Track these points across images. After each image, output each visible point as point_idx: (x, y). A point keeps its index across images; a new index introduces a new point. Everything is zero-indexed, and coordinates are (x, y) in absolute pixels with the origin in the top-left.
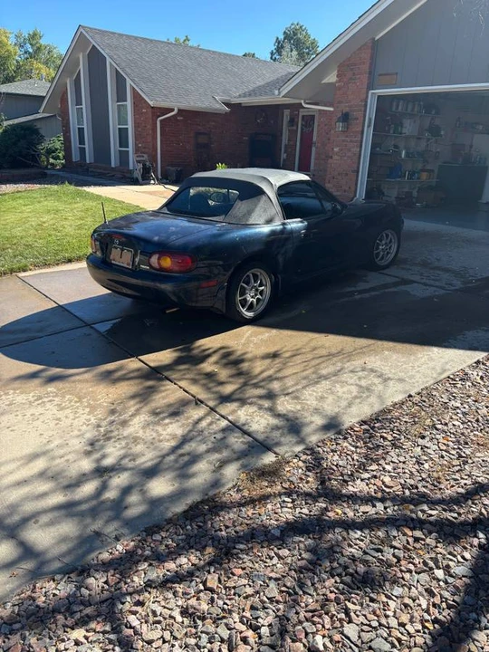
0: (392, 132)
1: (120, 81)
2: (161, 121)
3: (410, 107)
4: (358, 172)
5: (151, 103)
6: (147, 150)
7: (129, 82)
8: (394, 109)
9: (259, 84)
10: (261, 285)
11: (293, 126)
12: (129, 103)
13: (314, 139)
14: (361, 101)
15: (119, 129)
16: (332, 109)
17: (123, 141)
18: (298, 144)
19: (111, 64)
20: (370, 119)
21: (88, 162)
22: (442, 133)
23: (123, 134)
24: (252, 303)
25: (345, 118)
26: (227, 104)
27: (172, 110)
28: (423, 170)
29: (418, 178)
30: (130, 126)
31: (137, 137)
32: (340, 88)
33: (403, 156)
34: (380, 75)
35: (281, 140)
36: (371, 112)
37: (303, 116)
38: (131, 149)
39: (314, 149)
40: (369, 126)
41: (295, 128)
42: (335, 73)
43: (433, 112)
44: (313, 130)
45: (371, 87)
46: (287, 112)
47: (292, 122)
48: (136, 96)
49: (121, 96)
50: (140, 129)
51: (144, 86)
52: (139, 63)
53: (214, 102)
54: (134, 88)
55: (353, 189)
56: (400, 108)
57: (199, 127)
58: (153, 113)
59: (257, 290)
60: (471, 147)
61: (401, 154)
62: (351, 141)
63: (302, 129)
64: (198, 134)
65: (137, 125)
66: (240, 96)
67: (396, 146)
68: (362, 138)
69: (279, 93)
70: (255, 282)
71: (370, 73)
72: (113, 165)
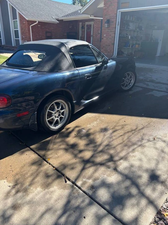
0: (126, 28)
1: (14, 10)
2: (32, 27)
3: (131, 18)
4: (114, 44)
5: (27, 19)
6: (27, 39)
7: (17, 11)
8: (126, 19)
9: (69, 13)
10: (62, 109)
11: (83, 29)
12: (18, 20)
13: (92, 34)
14: (115, 14)
15: (15, 30)
16: (102, 18)
17: (17, 36)
18: (85, 36)
19: (9, 4)
20: (118, 22)
21: (3, 44)
22: (143, 29)
23: (16, 32)
24: (57, 120)
25: (108, 22)
26: (58, 20)
27: (36, 22)
28: (136, 44)
29: (135, 47)
30: (19, 29)
31: (22, 33)
32: (105, 9)
33: (129, 38)
34: (122, 3)
35: (79, 35)
36: (119, 19)
37: (87, 25)
38: (20, 38)
39: (92, 38)
40: (118, 25)
41: (84, 30)
42: (103, 3)
43: (140, 21)
44: (91, 30)
45: (118, 8)
46: (81, 24)
47: (83, 27)
48: (21, 17)
49: (14, 17)
50: (23, 30)
51: (24, 12)
52: (21, 4)
53: (52, 19)
54: (20, 13)
55: (112, 51)
56: (128, 18)
57: (47, 30)
58: (28, 23)
59: (60, 112)
60: (152, 35)
61: (129, 37)
62: (111, 32)
63: (87, 30)
64: (47, 32)
65: (22, 29)
66: (62, 17)
67: (127, 34)
68: (115, 30)
69: (80, 12)
70: (58, 108)
71: (118, 3)
72: (13, 46)
